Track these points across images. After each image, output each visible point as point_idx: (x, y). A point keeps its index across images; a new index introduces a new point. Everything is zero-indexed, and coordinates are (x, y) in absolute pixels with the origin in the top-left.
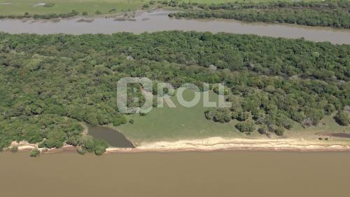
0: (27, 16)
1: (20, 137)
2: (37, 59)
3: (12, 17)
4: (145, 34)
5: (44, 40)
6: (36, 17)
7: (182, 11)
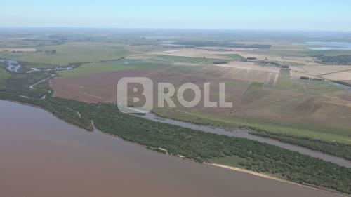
0: (189, 122)
1: (180, 154)
2: (190, 136)
3: (183, 121)
4: (233, 137)
5: (194, 131)
6: (193, 123)
7: (255, 132)
